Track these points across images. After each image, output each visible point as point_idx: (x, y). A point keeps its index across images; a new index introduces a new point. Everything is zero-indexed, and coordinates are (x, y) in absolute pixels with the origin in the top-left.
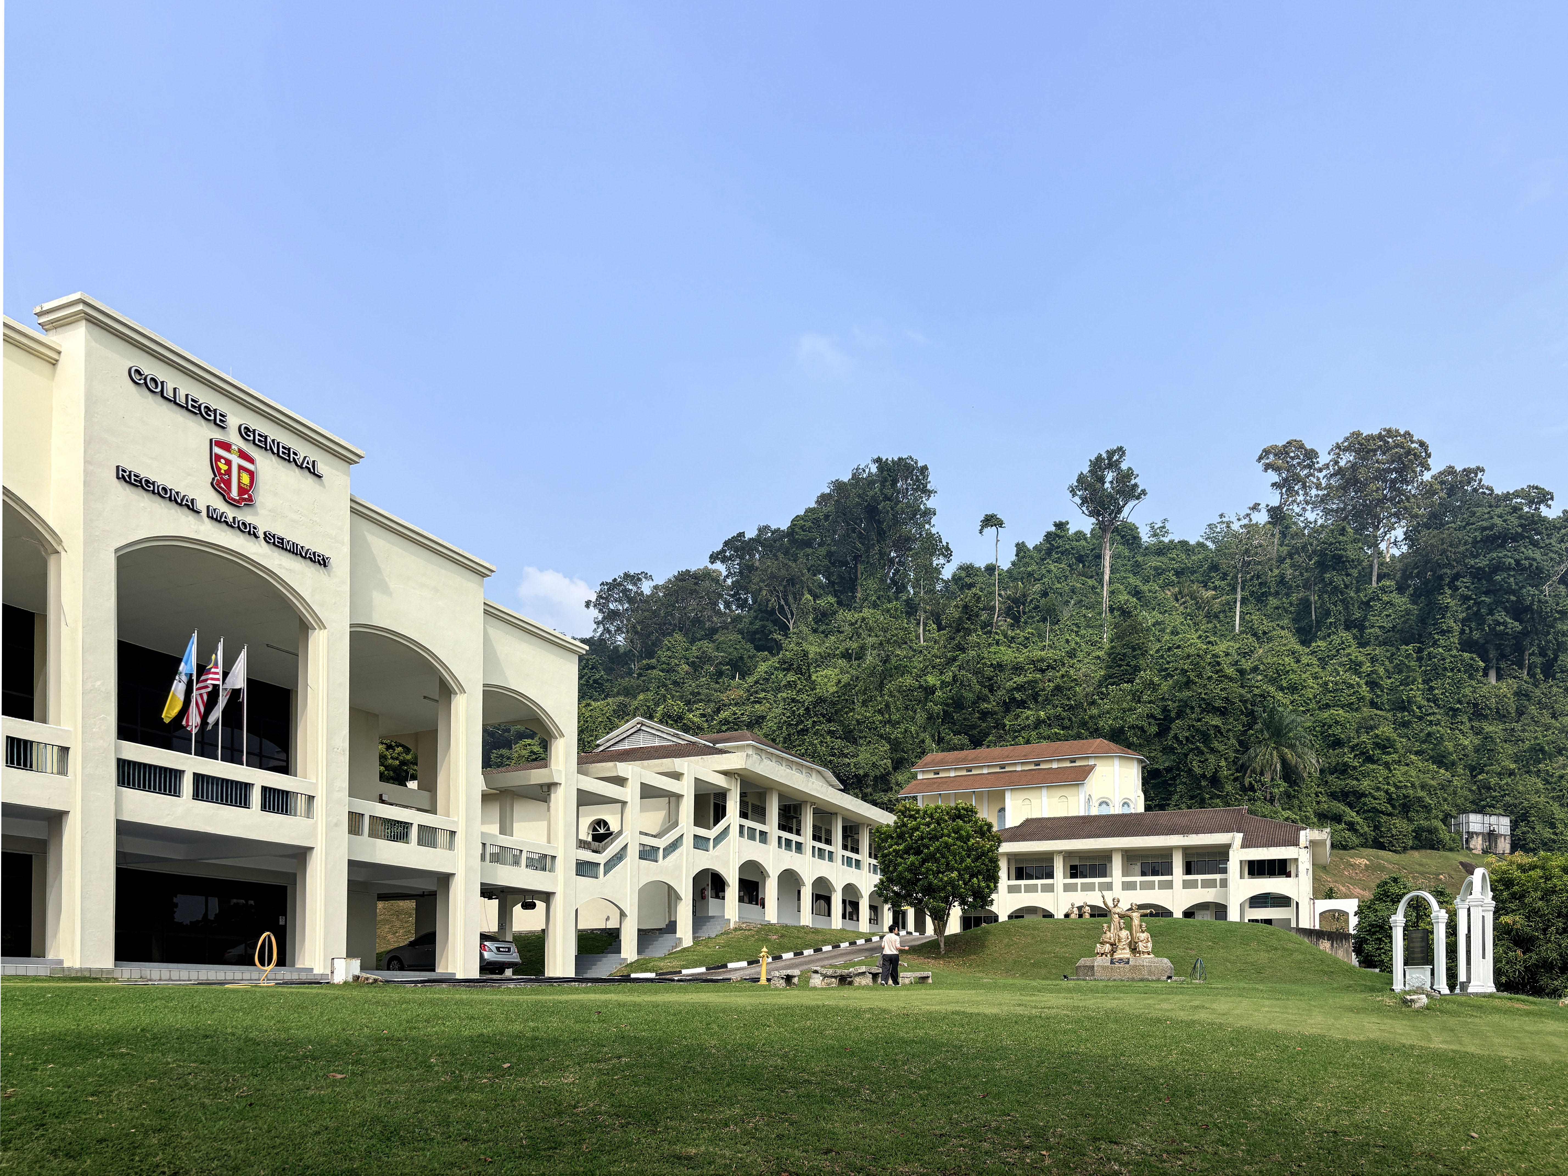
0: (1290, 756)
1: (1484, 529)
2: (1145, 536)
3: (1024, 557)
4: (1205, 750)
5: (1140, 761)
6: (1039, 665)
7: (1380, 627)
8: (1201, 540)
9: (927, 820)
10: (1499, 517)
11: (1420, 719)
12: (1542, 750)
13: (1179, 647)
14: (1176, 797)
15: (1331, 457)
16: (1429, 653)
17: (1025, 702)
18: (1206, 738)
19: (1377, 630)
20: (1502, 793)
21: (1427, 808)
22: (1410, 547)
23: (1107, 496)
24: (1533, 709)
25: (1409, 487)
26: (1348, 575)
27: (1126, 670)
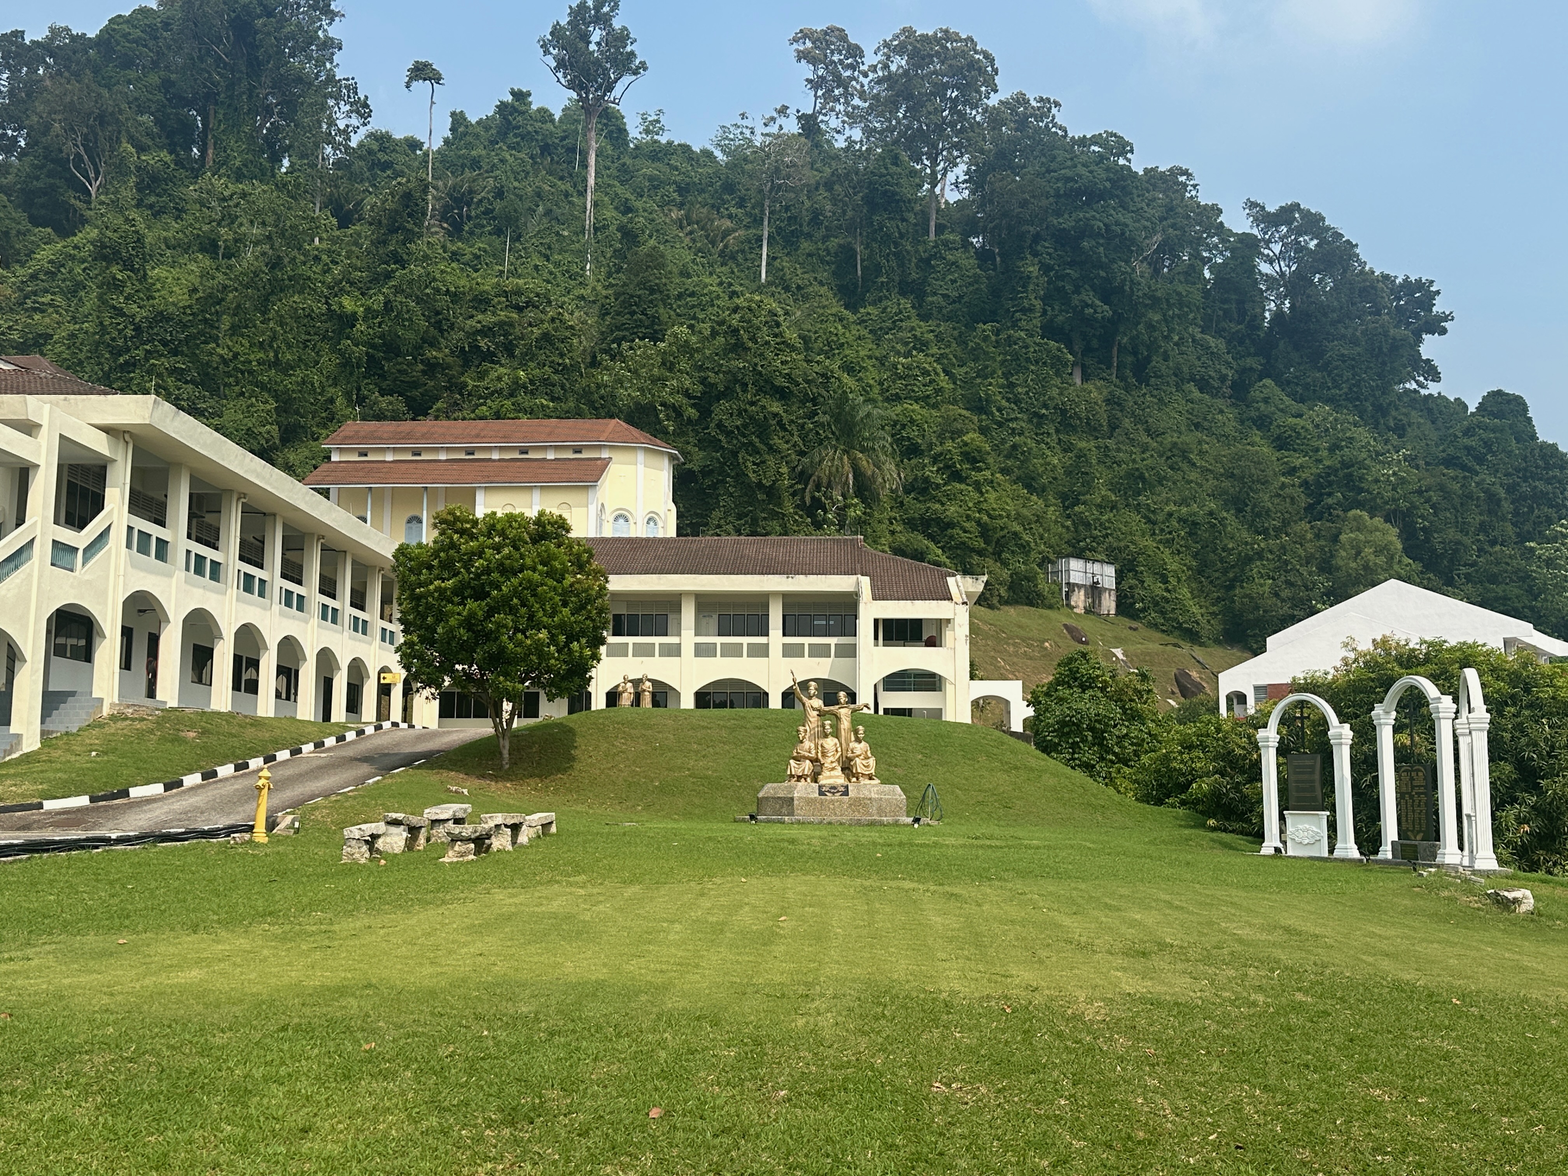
0: (864, 463)
1: (1069, 179)
2: (634, 131)
3: (465, 134)
4: (762, 446)
5: (672, 457)
6: (514, 299)
7: (943, 296)
8: (711, 148)
9: (497, 539)
10: (1083, 165)
11: (1000, 425)
12: (1142, 477)
13: (692, 294)
14: (717, 514)
15: (880, 57)
16: (1009, 337)
17: (493, 354)
18: (763, 432)
19: (941, 299)
20: (1104, 532)
21: (1025, 549)
22: (973, 192)
23: (593, 63)
24: (1127, 423)
25: (974, 112)
26: (903, 220)
27: (641, 320)
